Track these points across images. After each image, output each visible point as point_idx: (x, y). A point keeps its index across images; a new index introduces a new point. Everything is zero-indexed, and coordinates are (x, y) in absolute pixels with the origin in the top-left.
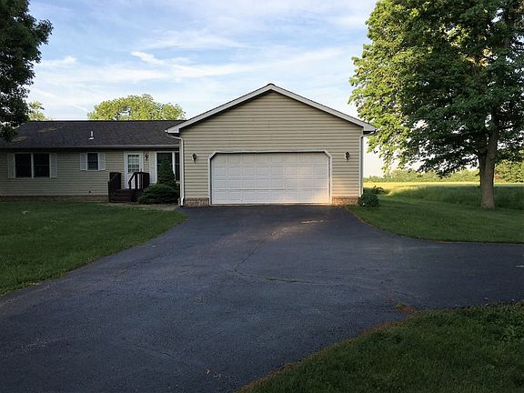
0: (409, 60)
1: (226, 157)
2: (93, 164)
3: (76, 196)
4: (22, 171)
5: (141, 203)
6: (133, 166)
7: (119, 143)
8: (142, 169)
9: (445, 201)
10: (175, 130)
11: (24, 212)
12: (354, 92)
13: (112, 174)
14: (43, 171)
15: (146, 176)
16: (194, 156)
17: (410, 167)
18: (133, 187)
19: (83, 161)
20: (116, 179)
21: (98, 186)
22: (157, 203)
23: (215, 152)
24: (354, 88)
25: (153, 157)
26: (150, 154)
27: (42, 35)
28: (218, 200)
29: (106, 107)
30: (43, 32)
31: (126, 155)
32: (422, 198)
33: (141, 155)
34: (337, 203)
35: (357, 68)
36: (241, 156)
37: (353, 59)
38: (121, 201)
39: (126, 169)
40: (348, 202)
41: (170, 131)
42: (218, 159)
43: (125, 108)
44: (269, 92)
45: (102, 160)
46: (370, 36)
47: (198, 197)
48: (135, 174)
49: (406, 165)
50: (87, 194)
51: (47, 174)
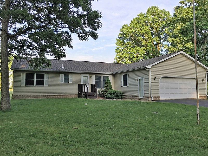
2: (66, 80)
3: (58, 95)
4: (29, 82)
6: (85, 81)
8: (89, 83)
10: (150, 67)
14: (41, 82)
16: (155, 78)
23: (162, 77)
26: (92, 76)
31: (82, 76)
34: (201, 98)
39: (82, 82)
45: (71, 78)
47: (156, 96)
50: (63, 94)
51: (43, 84)
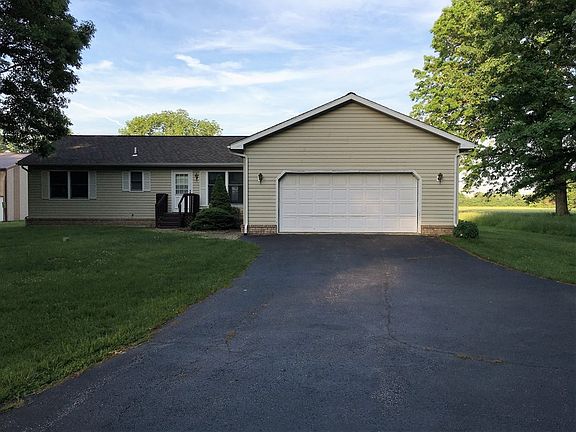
0: (501, 69)
1: (297, 178)
2: (137, 184)
3: (118, 220)
4: (58, 191)
5: (193, 229)
6: (182, 187)
7: (167, 161)
8: (191, 190)
9: (524, 229)
10: (239, 146)
11: (65, 239)
12: (415, 107)
13: (159, 196)
14: (81, 191)
15: (196, 198)
16: (260, 175)
17: (476, 191)
18: (183, 211)
19: (126, 181)
20: (162, 201)
21: (144, 209)
22: (212, 229)
23: (284, 172)
24: (414, 103)
25: (204, 177)
26: (200, 173)
27: (84, 37)
28: (286, 228)
29: (139, 122)
30: (85, 35)
31: (173, 174)
32: (494, 225)
33: (191, 174)
34: (427, 233)
35: (419, 81)
36: (315, 178)
37: (413, 71)
38: (171, 226)
39: (174, 190)
40: (440, 233)
41: (233, 147)
42: (288, 179)
43: (159, 124)
44: (350, 103)
45: (147, 180)
46: (435, 46)
47: (264, 224)
48: (185, 196)
49: (473, 188)
50: (130, 218)
51: (85, 195)
